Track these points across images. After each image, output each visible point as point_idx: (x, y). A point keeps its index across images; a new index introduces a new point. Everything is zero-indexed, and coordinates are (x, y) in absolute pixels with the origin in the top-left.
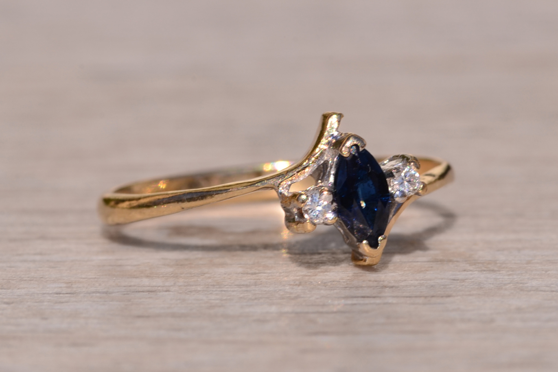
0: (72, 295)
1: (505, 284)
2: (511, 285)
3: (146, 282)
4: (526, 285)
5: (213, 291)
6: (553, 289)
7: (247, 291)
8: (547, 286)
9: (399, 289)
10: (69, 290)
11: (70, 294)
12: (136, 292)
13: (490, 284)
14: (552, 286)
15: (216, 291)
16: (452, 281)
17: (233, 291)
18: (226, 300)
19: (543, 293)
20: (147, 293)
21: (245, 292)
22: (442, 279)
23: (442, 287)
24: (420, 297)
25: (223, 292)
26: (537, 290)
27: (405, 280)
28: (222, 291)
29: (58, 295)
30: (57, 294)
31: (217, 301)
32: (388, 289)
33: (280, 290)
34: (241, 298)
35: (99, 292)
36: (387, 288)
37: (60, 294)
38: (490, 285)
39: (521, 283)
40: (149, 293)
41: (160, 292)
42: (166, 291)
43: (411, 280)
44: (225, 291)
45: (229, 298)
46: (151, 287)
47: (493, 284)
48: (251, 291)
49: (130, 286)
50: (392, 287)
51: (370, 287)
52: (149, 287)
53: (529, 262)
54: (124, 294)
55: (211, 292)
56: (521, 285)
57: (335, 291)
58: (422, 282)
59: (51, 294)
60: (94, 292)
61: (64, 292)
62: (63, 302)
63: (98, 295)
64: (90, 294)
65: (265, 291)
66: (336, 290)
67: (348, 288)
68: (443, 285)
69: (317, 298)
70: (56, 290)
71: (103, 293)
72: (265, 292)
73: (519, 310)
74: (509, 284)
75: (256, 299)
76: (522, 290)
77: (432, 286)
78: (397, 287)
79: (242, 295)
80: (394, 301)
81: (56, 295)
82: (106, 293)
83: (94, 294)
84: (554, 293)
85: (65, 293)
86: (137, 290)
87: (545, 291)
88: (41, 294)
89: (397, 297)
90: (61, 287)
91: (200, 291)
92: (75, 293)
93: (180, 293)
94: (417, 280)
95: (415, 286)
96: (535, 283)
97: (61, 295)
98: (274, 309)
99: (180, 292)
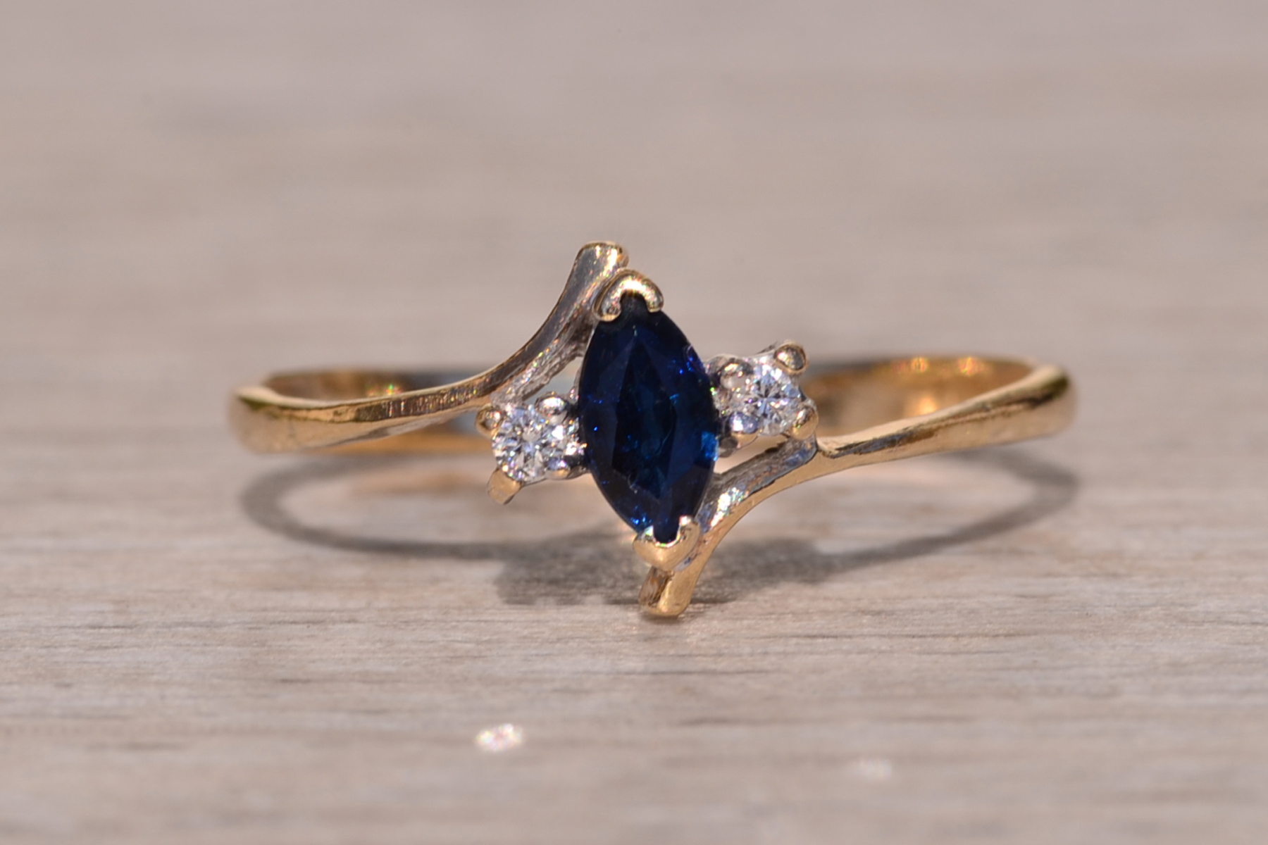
0: (129, 631)
1: (1144, 608)
2: (1159, 608)
3: (302, 600)
4: (1194, 609)
5: (458, 621)
6: (1257, 619)
7: (538, 621)
8: (1241, 612)
9: (894, 617)
10: (121, 620)
11: (123, 627)
12: (279, 623)
13: (1109, 606)
14: (1254, 610)
15: (467, 621)
16: (1019, 599)
17: (506, 622)
18: (489, 642)
19: (1233, 628)
20: (305, 626)
21: (535, 624)
22: (996, 594)
23: (996, 613)
24: (945, 636)
25: (482, 624)
26: (1219, 620)
27: (909, 597)
28: (479, 621)
29: (96, 631)
30: (93, 627)
31: (469, 646)
32: (868, 617)
33: (616, 620)
34: (525, 637)
35: (191, 624)
36: (867, 614)
37: (100, 627)
38: (1107, 608)
39: (1181, 605)
40: (308, 627)
41: (334, 622)
42: (349, 622)
43: (924, 598)
44: (486, 621)
45: (496, 637)
46: (314, 611)
47: (1115, 606)
48: (548, 621)
49: (265, 610)
50: (879, 613)
51: (825, 613)
52: (308, 611)
53: (1198, 556)
54: (250, 629)
55: (454, 624)
56: (1181, 609)
57: (745, 622)
58: (950, 601)
59: (79, 627)
60: (178, 624)
61: (110, 623)
62: (106, 648)
63: (188, 629)
64: (169, 627)
65: (581, 622)
66: (747, 619)
67: (773, 616)
68: (999, 609)
69: (703, 640)
70: (90, 620)
71: (201, 625)
72: (581, 625)
73: (1177, 667)
74: (1155, 605)
75: (559, 640)
76: (1183, 621)
77: (973, 611)
78: (892, 613)
79: (526, 632)
80: (884, 645)
81: (92, 631)
82: (207, 625)
83: (181, 629)
84: (1259, 627)
85: (112, 625)
86: (280, 619)
87: (1237, 624)
88: (55, 627)
89: (890, 636)
90: (102, 612)
91: (428, 621)
92: (136, 626)
93: (383, 626)
94: (936, 597)
95: (932, 612)
96: (1213, 605)
97: (102, 631)
98: (602, 664)
99: (381, 623)
